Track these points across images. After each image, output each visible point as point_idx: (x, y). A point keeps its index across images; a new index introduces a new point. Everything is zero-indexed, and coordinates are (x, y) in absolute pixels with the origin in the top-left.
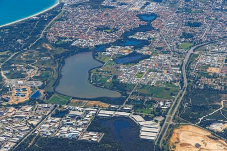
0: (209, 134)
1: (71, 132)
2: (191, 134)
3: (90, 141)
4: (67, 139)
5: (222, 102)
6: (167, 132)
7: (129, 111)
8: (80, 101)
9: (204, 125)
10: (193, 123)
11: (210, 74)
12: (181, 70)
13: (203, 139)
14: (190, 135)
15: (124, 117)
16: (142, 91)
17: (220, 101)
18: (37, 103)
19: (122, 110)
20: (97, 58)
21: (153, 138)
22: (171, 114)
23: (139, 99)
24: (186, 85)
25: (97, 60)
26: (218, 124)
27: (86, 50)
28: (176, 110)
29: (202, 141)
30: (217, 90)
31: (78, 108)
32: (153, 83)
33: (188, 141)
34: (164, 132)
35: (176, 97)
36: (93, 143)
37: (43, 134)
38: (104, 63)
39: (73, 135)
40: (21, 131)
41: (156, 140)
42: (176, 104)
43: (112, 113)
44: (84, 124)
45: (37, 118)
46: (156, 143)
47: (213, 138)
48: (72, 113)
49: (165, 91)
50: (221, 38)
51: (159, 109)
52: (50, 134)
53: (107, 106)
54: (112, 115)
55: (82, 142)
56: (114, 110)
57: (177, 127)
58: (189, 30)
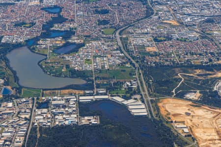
0: (190, 103)
1: (68, 120)
2: (174, 105)
3: (91, 124)
4: (69, 126)
5: (179, 75)
6: (153, 107)
7: (105, 94)
8: (53, 91)
9: (181, 96)
10: (169, 95)
11: (151, 53)
12: (122, 52)
13: (188, 108)
14: (175, 107)
15: (104, 99)
16: (101, 75)
17: (177, 75)
18: (13, 98)
19: (98, 94)
20: (36, 52)
21: (146, 114)
22: (144, 91)
23: (105, 83)
24: (137, 65)
26: (190, 94)
27: (18, 46)
28: (145, 86)
29: (189, 110)
30: (168, 66)
31: (56, 97)
32: (106, 67)
33: (177, 112)
34: (149, 107)
35: (137, 76)
36: (95, 126)
37: (44, 125)
38: (46, 55)
39: (72, 122)
40: (20, 125)
41: (148, 115)
42: (141, 82)
43: (91, 97)
44: (74, 111)
45: (25, 112)
46: (150, 117)
47: (196, 106)
48: (54, 103)
49: (122, 72)
50: (136, 21)
51: (130, 89)
52: (49, 124)
53: (82, 92)
54: (92, 100)
55: (85, 127)
56: (91, 95)
57: (158, 101)
58: (101, 17)
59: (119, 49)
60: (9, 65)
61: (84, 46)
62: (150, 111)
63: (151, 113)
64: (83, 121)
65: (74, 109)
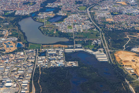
0: (135, 54)
1: (58, 63)
2: (125, 55)
3: (73, 66)
4: (59, 67)
5: (127, 36)
6: (111, 56)
7: (81, 48)
8: (48, 45)
9: (129, 49)
10: (121, 49)
11: (109, 22)
12: (91, 22)
13: (133, 57)
14: (125, 56)
15: (80, 51)
16: (78, 36)
17: (126, 36)
18: (24, 50)
19: (76, 48)
20: (37, 21)
21: (107, 60)
22: (105, 46)
23: (81, 41)
24: (101, 30)
25: (38, 22)
26: (135, 48)
27: (26, 17)
28: (106, 43)
29: (134, 58)
30: (120, 30)
31: (50, 49)
32: (81, 31)
33: (127, 59)
34: (109, 56)
35: (101, 37)
36: (75, 67)
37: (43, 67)
38: (44, 23)
39: (61, 64)
40: (29, 66)
41: (108, 61)
42: (104, 41)
43: (72, 50)
44: (62, 58)
45: (31, 58)
46: (110, 62)
47: (137, 56)
48: (49, 53)
49: (91, 34)
50: (100, 2)
51: (97, 45)
52: (47, 66)
53: (66, 46)
54: (73, 51)
55: (70, 68)
56: (72, 48)
57: (114, 52)
59: (89, 19)
60: (21, 29)
61: (67, 17)
62: (110, 58)
63: (110, 60)
64: (68, 64)
65: (62, 57)
